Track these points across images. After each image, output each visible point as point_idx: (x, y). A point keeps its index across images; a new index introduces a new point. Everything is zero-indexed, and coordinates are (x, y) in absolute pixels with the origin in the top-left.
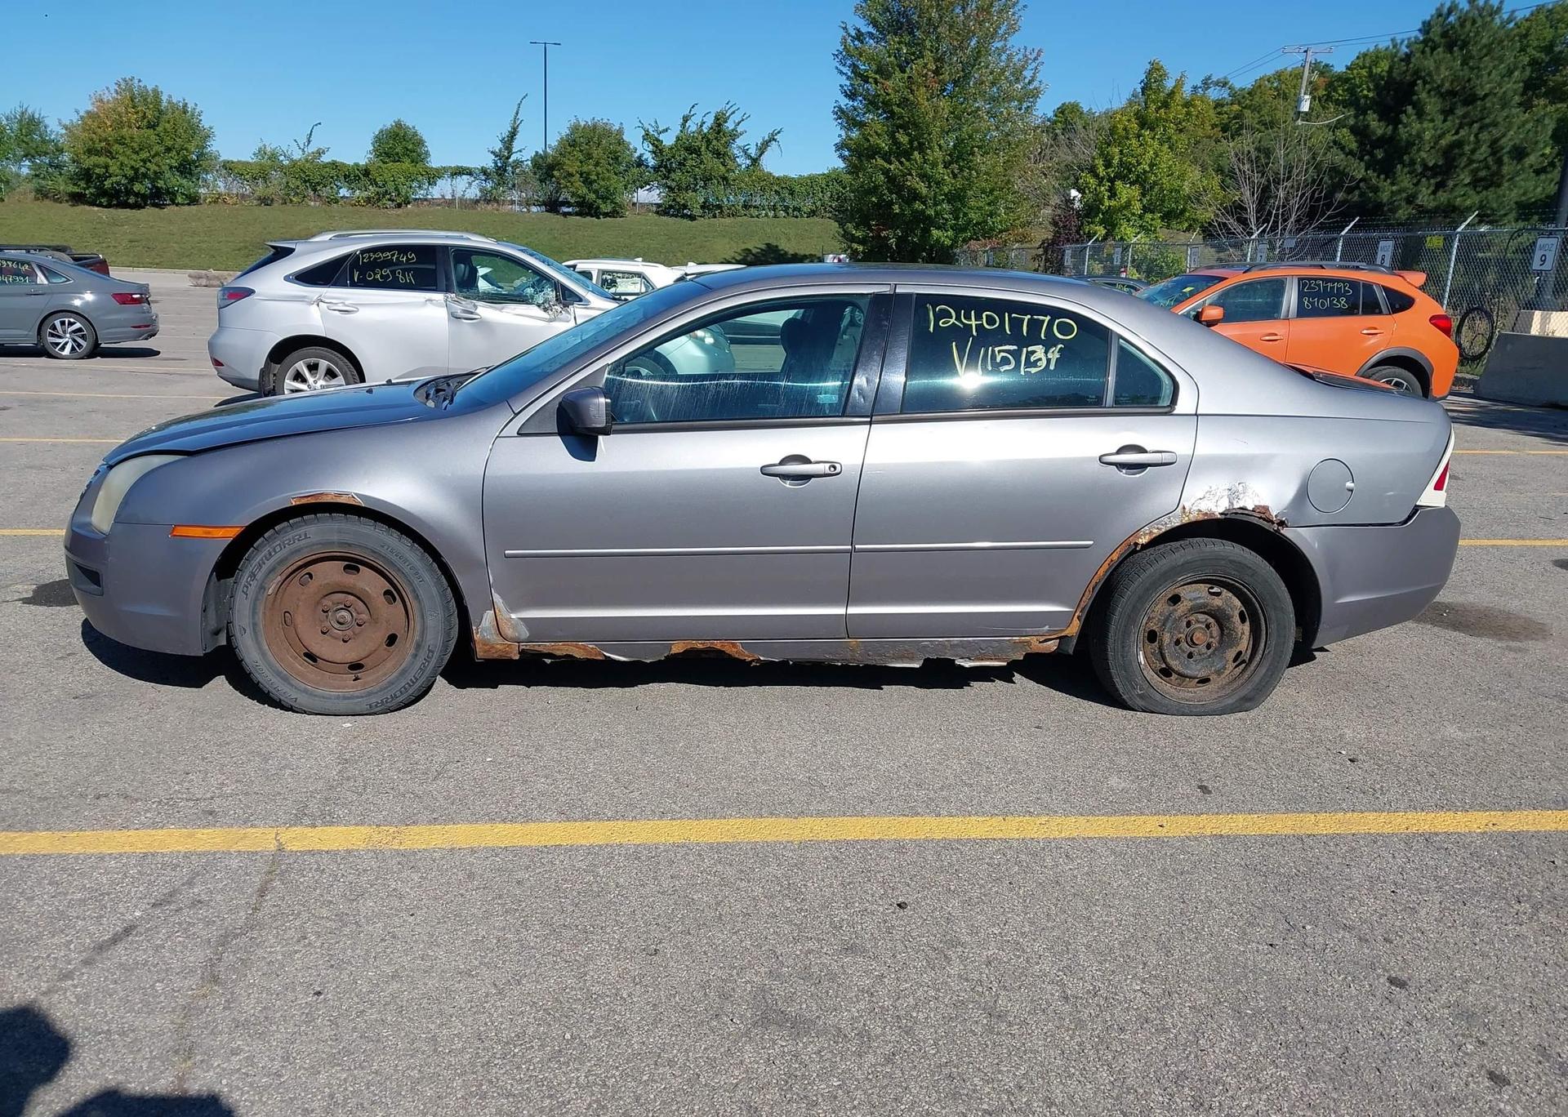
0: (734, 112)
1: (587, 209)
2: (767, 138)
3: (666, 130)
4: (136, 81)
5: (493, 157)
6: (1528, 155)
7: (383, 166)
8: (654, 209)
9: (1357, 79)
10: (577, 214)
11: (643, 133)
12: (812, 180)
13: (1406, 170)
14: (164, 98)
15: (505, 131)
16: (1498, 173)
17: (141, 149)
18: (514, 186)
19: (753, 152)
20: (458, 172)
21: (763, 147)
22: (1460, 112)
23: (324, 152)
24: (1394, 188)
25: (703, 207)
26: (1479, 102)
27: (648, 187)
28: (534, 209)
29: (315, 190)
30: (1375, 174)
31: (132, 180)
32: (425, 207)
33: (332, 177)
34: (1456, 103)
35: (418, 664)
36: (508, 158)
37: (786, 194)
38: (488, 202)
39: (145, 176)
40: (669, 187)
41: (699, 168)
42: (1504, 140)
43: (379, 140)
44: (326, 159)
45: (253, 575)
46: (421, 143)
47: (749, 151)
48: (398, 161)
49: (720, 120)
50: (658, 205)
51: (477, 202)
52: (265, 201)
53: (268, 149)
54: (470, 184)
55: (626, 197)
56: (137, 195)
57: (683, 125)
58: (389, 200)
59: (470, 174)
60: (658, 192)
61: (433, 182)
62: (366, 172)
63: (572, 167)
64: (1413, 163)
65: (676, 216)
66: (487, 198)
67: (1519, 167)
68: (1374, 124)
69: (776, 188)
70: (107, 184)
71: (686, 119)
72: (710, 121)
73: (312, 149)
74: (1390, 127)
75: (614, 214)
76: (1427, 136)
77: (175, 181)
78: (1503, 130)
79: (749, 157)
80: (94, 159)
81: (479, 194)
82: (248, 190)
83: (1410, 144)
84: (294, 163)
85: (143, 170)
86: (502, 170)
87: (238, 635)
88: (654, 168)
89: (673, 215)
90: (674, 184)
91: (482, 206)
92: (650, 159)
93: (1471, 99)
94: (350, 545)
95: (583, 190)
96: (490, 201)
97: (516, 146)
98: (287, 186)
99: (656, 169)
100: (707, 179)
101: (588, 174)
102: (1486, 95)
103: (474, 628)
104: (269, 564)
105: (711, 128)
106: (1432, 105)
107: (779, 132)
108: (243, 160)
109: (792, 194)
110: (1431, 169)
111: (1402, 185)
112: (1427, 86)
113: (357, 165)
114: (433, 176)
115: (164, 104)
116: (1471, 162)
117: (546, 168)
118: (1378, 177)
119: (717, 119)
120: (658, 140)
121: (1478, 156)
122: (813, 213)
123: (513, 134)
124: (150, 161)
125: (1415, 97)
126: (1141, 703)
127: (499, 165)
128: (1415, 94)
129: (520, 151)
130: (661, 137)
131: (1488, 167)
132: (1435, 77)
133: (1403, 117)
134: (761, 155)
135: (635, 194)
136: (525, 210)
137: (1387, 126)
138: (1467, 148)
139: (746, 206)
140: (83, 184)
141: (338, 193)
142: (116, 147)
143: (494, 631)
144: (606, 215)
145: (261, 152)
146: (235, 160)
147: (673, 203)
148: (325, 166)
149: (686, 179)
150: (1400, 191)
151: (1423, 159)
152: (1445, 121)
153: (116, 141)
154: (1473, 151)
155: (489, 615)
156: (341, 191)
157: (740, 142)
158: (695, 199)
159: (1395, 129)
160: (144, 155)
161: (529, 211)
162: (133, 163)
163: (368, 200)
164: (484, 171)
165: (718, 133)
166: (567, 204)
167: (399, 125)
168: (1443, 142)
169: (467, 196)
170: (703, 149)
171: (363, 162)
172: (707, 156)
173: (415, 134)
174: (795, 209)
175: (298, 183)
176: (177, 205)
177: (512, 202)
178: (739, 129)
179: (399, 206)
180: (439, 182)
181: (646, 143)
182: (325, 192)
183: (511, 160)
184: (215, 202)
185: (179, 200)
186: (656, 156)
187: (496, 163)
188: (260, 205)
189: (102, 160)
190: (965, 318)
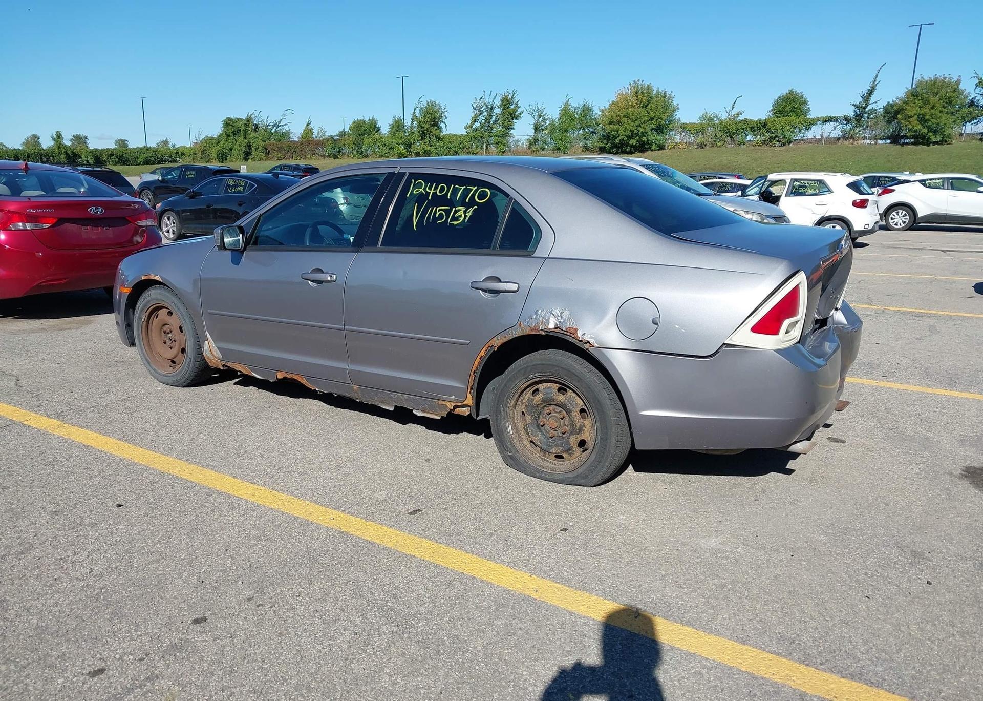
1: (920, 140)
4: (641, 81)
5: (854, 108)
7: (777, 120)
10: (912, 144)
14: (655, 89)
15: (865, 89)
17: (636, 120)
18: (867, 127)
20: (828, 120)
23: (741, 114)
27: (975, 121)
28: (880, 142)
29: (731, 138)
31: (629, 138)
32: (801, 145)
33: (743, 129)
36: (865, 108)
38: (846, 139)
39: (637, 135)
43: (777, 103)
44: (741, 118)
46: (805, 102)
48: (787, 116)
51: (839, 139)
52: (702, 146)
53: (708, 114)
54: (835, 128)
55: (955, 130)
56: (632, 146)
58: (778, 141)
59: (836, 121)
61: (808, 128)
62: (765, 125)
63: (912, 111)
66: (846, 136)
70: (617, 141)
73: (734, 112)
75: (942, 142)
77: (653, 137)
80: (612, 126)
81: (841, 134)
82: (692, 139)
84: (721, 122)
85: (636, 131)
86: (859, 117)
91: (842, 141)
95: (919, 127)
96: (848, 138)
97: (873, 99)
98: (716, 136)
101: (924, 115)
108: (693, 122)
113: (759, 120)
114: (809, 125)
115: (654, 93)
117: (893, 113)
123: (871, 92)
124: (640, 126)
127: (858, 113)
129: (876, 102)
135: (964, 128)
136: (873, 143)
140: (605, 141)
141: (746, 138)
142: (624, 119)
144: (935, 143)
145: (704, 117)
146: (688, 122)
148: (740, 122)
153: (624, 116)
156: (748, 137)
160: (637, 123)
161: (876, 143)
162: (631, 128)
163: (764, 142)
164: (846, 119)
166: (905, 137)
167: (791, 92)
169: (832, 136)
171: (763, 118)
173: (802, 97)
175: (722, 134)
176: (652, 150)
177: (864, 138)
179: (784, 144)
180: (814, 128)
182: (738, 138)
183: (867, 110)
184: (673, 148)
185: (654, 147)
187: (855, 111)
188: (698, 148)
189: (617, 127)
190: (429, 189)
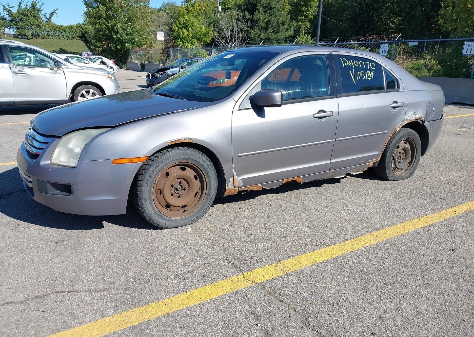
0: (39, 2)
2: (52, 12)
3: (13, 7)
6: (285, 24)
8: (12, 36)
9: (226, 2)
11: (3, 7)
12: (71, 27)
13: (257, 28)
16: (279, 29)
19: (48, 16)
21: (52, 15)
22: (268, 12)
24: (255, 33)
25: (32, 35)
26: (272, 10)
27: (8, 28)
30: (250, 29)
34: (267, 9)
35: (208, 202)
37: (62, 31)
40: (17, 28)
41: (29, 21)
42: (279, 20)
45: (150, 176)
47: (46, 16)
49: (33, 5)
50: (14, 35)
57: (19, 5)
60: (13, 30)
64: (258, 26)
65: (22, 38)
67: (283, 28)
68: (247, 15)
69: (58, 29)
71: (20, 3)
72: (30, 5)
74: (251, 16)
76: (262, 18)
78: (279, 18)
79: (47, 18)
83: (257, 21)
87: (143, 201)
88: (10, 21)
89: (20, 38)
90: (19, 27)
92: (7, 18)
93: (270, 9)
94: (186, 159)
99: (11, 21)
100: (32, 26)
102: (274, 8)
103: (227, 185)
104: (156, 170)
105: (31, 7)
106: (262, 10)
107: (56, 10)
109: (65, 31)
110: (263, 28)
111: (257, 32)
112: (260, 4)
116: (272, 26)
118: (250, 30)
119: (33, 4)
120: (10, 11)
121: (274, 24)
122: (73, 38)
125: (257, 8)
126: (392, 178)
128: (257, 6)
130: (11, 9)
131: (276, 27)
132: (261, 2)
133: (255, 13)
134: (51, 18)
135: (4, 30)
137: (250, 15)
138: (271, 22)
139: (48, 35)
143: (232, 185)
147: (20, 34)
149: (24, 25)
150: (256, 34)
151: (261, 25)
152: (265, 14)
154: (273, 23)
155: (232, 179)
157: (42, 12)
158: (29, 32)
159: (253, 16)
165: (34, 9)
168: (265, 20)
170: (29, 14)
172: (31, 17)
174: (67, 36)
178: (42, 8)
181: (5, 11)
186: (10, 16)
190: (350, 63)
